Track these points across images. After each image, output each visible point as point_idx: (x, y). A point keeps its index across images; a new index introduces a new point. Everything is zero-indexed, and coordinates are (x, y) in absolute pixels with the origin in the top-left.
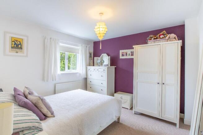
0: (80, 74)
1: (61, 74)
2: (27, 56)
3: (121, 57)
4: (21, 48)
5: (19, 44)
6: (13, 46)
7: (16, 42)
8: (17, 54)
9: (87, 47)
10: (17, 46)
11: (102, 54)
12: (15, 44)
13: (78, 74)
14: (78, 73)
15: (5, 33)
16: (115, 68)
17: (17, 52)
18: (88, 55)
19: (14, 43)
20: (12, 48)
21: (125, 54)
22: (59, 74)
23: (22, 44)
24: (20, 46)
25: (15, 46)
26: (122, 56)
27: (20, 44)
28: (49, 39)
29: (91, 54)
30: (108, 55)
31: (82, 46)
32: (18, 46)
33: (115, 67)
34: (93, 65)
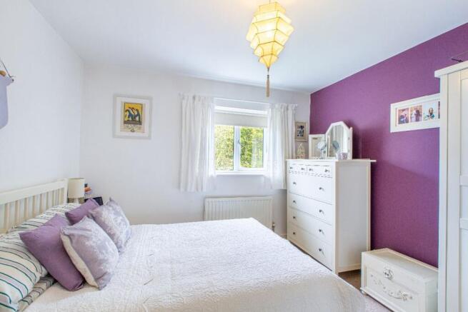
0: (267, 180)
1: (218, 176)
2: (149, 138)
3: (395, 127)
4: (140, 122)
5: (136, 116)
6: (126, 119)
7: (131, 112)
8: (132, 134)
9: (287, 109)
10: (133, 117)
11: (333, 125)
12: (130, 115)
13: (263, 179)
14: (262, 176)
15: (115, 96)
16: (373, 166)
17: (133, 131)
18: (292, 130)
19: (128, 113)
20: (125, 122)
21: (411, 114)
22: (212, 177)
23: (140, 113)
24: (137, 119)
25: (130, 119)
26: (400, 122)
27: (138, 115)
28: (191, 98)
29: (302, 127)
30: (349, 125)
31: (272, 107)
32: (135, 118)
33: (372, 164)
34: (304, 155)
